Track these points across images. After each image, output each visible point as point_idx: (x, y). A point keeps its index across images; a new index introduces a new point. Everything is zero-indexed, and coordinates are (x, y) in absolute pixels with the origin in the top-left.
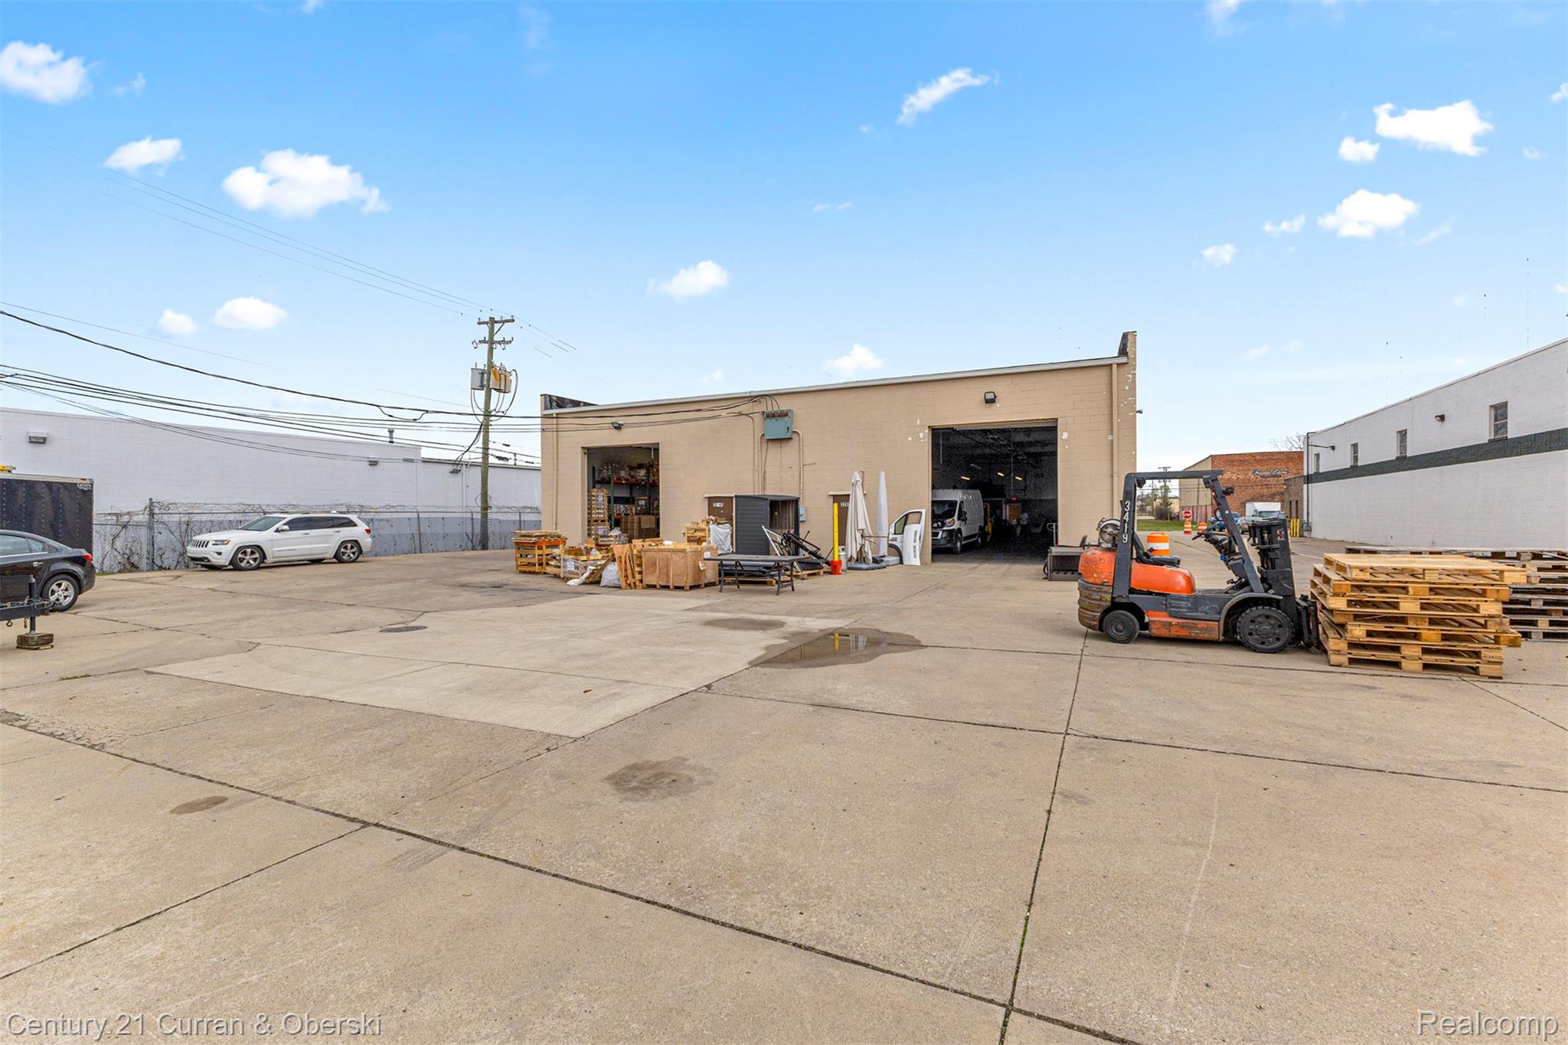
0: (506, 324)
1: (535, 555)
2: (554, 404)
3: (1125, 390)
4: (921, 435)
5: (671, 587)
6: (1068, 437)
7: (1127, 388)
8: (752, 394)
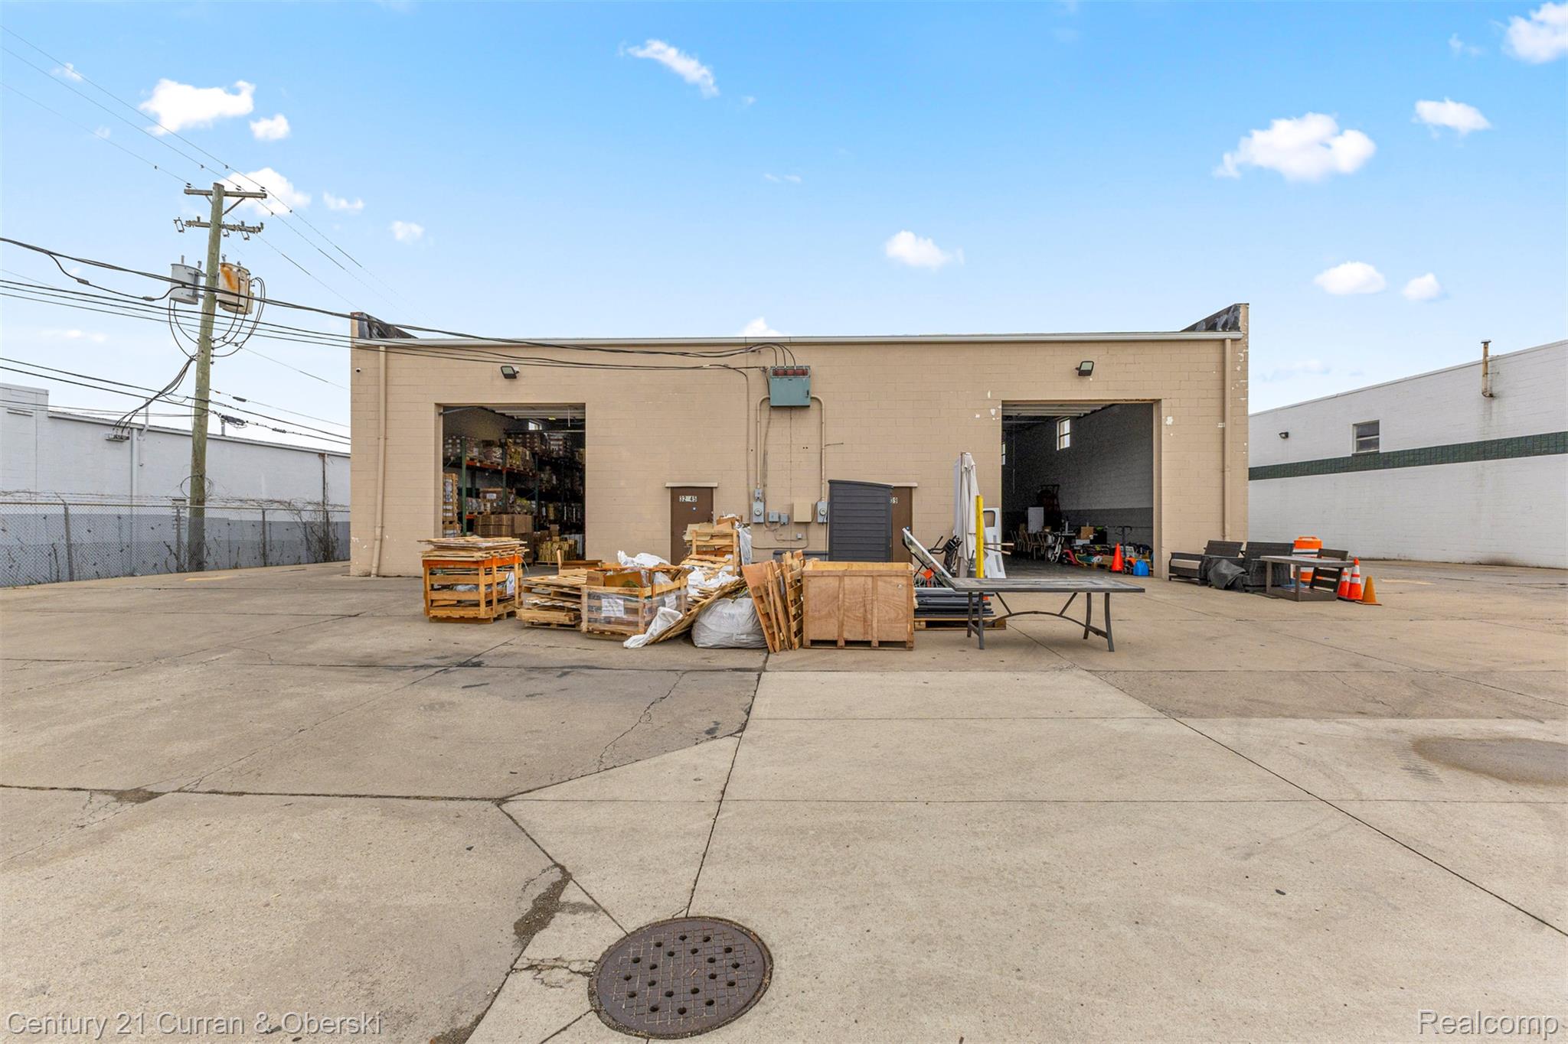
0: (246, 198)
1: (477, 586)
2: (375, 331)
3: (1236, 370)
4: (993, 411)
5: (875, 643)
6: (1173, 422)
7: (1238, 369)
8: (748, 341)
